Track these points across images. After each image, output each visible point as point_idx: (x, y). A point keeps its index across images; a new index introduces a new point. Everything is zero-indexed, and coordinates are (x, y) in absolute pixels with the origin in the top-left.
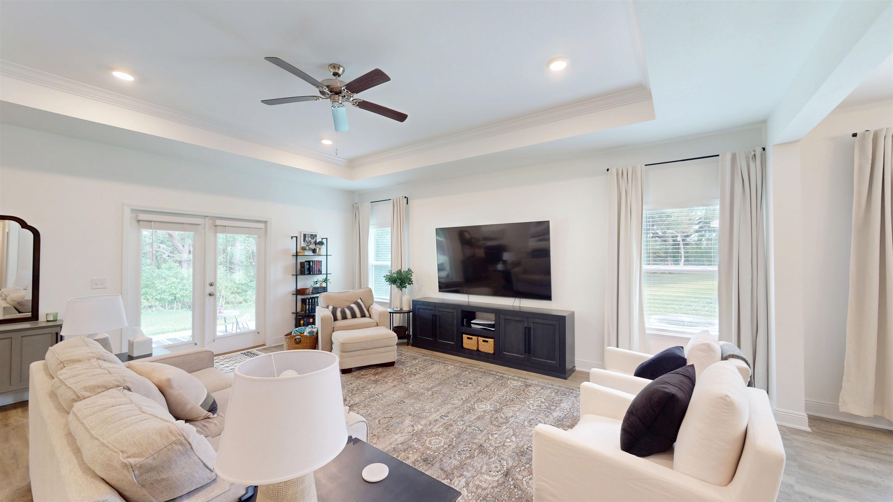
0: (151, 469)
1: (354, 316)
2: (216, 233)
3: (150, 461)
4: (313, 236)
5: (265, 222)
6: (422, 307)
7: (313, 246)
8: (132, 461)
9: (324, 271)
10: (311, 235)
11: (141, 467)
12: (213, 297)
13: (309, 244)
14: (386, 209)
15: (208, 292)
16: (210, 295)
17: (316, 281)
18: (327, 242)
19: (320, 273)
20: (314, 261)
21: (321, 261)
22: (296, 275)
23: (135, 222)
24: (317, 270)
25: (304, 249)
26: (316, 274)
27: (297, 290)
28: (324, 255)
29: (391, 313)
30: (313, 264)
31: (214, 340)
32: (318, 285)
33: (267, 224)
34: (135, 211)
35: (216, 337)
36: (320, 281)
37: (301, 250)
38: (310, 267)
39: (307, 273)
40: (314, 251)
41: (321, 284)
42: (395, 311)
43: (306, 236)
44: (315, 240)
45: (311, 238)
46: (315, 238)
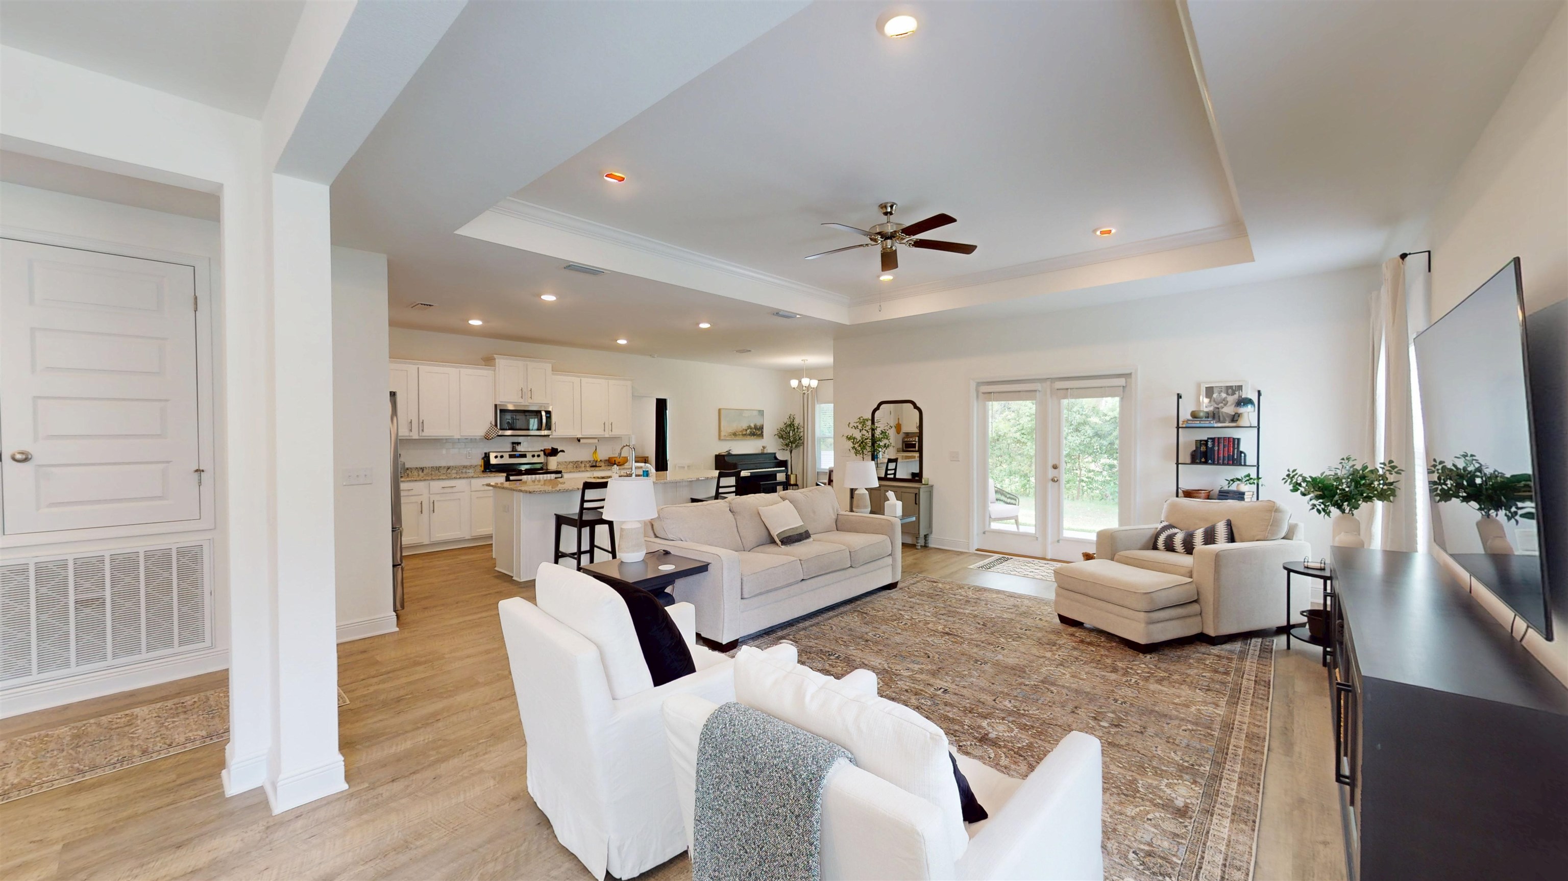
2: (1059, 399)
4: (1232, 390)
5: (1127, 376)
7: (1229, 410)
9: (1251, 459)
10: (1227, 387)
12: (1057, 482)
13: (1221, 405)
15: (1050, 477)
16: (1053, 480)
17: (1232, 478)
18: (1261, 397)
19: (1233, 462)
20: (1219, 438)
21: (1239, 440)
22: (1178, 464)
23: (981, 395)
24: (1224, 457)
25: (1194, 415)
26: (1224, 464)
27: (1180, 491)
28: (1251, 427)
29: (1289, 571)
30: (1213, 445)
31: (1058, 541)
32: (1234, 487)
33: (1131, 378)
34: (979, 384)
35: (1061, 538)
36: (1238, 480)
37: (1190, 418)
38: (1208, 450)
39: (1200, 460)
40: (1235, 418)
41: (1238, 485)
42: (1307, 568)
43: (1215, 390)
44: (1239, 396)
45: (1228, 394)
46: (1237, 393)
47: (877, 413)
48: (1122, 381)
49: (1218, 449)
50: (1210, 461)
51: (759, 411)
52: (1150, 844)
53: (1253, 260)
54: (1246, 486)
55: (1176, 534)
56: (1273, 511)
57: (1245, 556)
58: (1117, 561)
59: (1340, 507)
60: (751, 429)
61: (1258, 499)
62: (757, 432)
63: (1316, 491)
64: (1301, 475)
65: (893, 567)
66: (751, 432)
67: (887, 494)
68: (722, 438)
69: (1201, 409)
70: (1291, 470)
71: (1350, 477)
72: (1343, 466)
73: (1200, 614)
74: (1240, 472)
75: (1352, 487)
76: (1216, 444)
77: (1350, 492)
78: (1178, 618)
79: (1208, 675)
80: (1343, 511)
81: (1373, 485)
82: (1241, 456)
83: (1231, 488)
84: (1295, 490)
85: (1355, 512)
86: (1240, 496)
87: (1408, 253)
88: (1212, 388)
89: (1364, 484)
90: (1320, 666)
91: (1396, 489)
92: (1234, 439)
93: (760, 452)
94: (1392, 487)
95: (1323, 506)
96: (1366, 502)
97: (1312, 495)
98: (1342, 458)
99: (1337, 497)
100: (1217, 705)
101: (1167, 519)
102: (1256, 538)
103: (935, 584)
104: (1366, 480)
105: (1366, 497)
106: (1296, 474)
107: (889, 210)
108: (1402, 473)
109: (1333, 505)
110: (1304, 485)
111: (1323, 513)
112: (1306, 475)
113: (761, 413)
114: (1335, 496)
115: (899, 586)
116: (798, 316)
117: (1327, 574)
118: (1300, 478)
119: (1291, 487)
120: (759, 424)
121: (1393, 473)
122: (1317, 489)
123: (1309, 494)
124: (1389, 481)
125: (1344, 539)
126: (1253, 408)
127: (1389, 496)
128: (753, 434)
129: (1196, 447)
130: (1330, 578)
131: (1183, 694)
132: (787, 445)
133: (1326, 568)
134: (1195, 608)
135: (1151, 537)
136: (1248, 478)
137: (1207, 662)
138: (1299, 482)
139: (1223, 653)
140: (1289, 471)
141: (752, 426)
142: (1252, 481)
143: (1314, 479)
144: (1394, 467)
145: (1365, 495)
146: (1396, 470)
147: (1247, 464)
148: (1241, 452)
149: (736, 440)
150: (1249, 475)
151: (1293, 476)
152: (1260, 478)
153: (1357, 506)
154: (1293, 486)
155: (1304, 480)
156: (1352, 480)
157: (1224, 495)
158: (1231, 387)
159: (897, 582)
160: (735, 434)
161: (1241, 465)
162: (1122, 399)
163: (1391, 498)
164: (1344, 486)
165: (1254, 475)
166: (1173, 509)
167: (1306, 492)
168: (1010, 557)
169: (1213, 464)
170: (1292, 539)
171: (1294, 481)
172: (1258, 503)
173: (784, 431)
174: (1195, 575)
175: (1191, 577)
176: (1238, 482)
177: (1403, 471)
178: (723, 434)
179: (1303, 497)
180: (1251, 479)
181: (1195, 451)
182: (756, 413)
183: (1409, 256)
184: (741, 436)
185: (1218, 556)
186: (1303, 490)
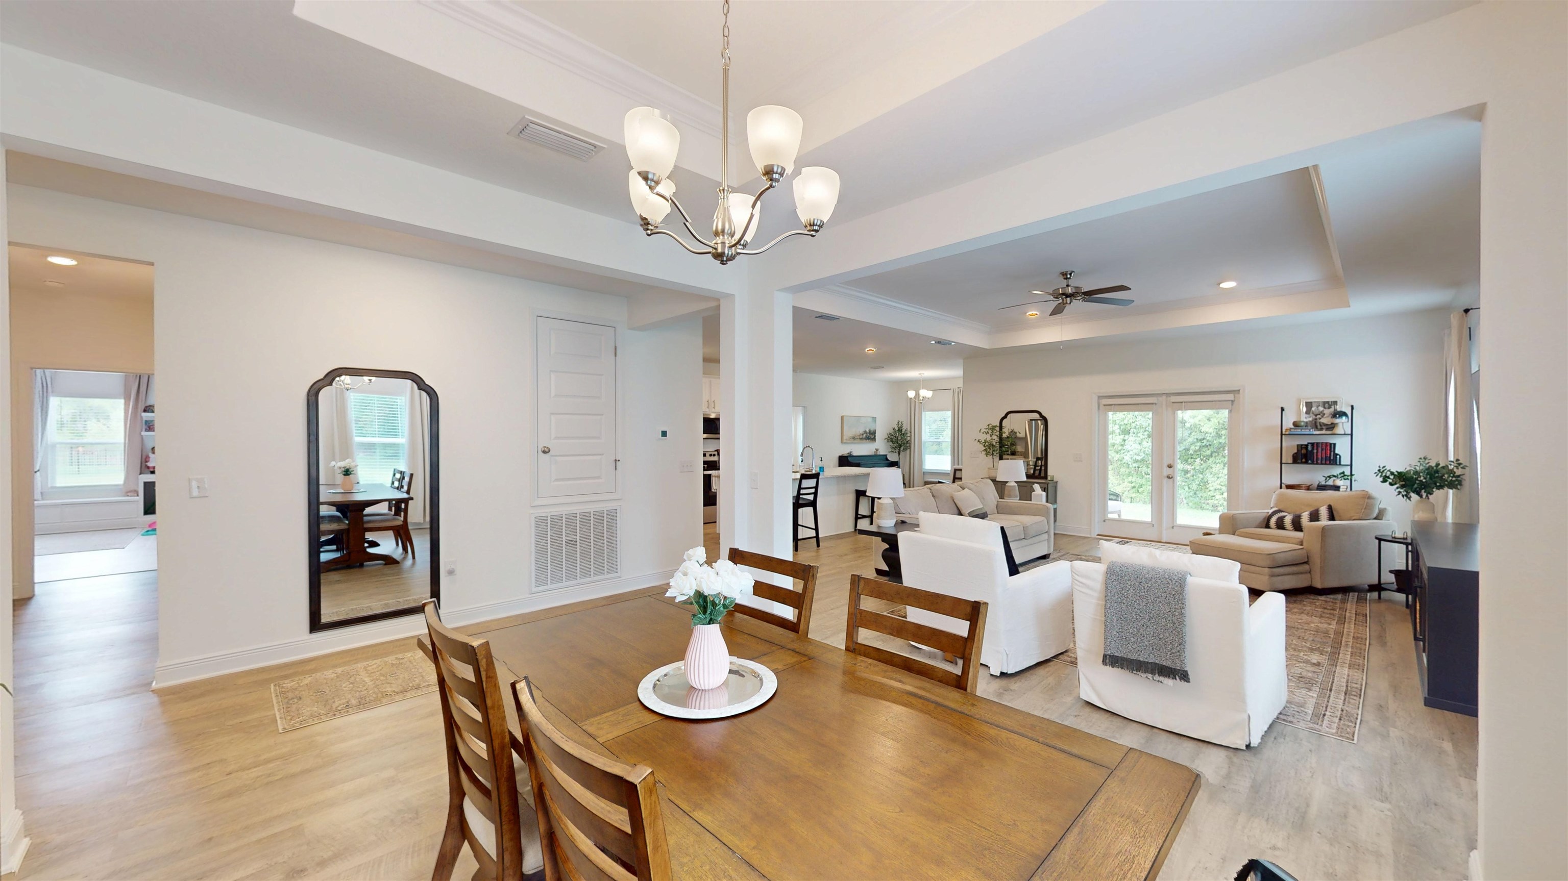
2: (1174, 410)
4: (1328, 404)
5: (1235, 392)
7: (1326, 420)
9: (1345, 460)
10: (1324, 402)
12: (1172, 480)
13: (1319, 416)
16: (1168, 478)
17: (1328, 475)
18: (1354, 411)
19: (1330, 462)
20: (1317, 443)
21: (1335, 445)
22: (1281, 463)
23: (1102, 407)
24: (1322, 458)
25: (1296, 425)
26: (1322, 464)
27: (1283, 485)
28: (1345, 434)
29: (1380, 540)
30: (1313, 449)
31: (1173, 527)
32: (1330, 482)
33: (1239, 393)
34: (1100, 397)
35: (1175, 524)
36: (1334, 476)
37: (1292, 427)
38: (1308, 453)
39: (1301, 461)
40: (1332, 427)
41: (1334, 480)
42: (1395, 538)
43: (1313, 404)
44: (1335, 410)
45: (1325, 408)
46: (1333, 407)
47: (1005, 421)
48: (1230, 397)
49: (1317, 452)
50: (1310, 462)
51: (873, 417)
52: (1301, 674)
53: (1349, 306)
54: (1341, 481)
55: (1284, 517)
56: (1367, 498)
57: (1343, 529)
58: (1238, 535)
59: (1419, 494)
60: (866, 433)
61: (1351, 489)
62: (870, 436)
63: (1402, 481)
64: (1389, 471)
65: (1048, 540)
66: (866, 436)
67: (1033, 486)
68: (844, 441)
69: (1302, 420)
70: (1381, 467)
71: (1426, 471)
72: (1421, 464)
73: (1310, 572)
74: (1336, 471)
75: (1428, 479)
76: (1315, 447)
77: (1426, 482)
78: (1293, 574)
79: (1320, 610)
80: (1421, 496)
81: (1444, 477)
82: (1336, 457)
83: (1327, 483)
84: (1384, 481)
85: (1430, 497)
86: (1337, 488)
87: (1470, 308)
88: (1311, 403)
89: (1437, 477)
90: (1404, 608)
91: (1463, 481)
92: (1331, 444)
93: (873, 454)
94: (1459, 479)
95: (1405, 493)
96: (1439, 489)
97: (1398, 485)
98: (1420, 457)
99: (1416, 486)
100: (1330, 624)
101: (1276, 505)
102: (1353, 518)
103: (1079, 557)
104: (1438, 473)
105: (1439, 486)
106: (1386, 469)
107: (1069, 276)
108: (1466, 468)
109: (1414, 492)
110: (1392, 477)
111: (1405, 498)
112: (1394, 470)
113: (874, 419)
114: (1414, 485)
115: (1051, 557)
116: (953, 344)
117: (1409, 541)
118: (1389, 473)
119: (1381, 479)
120: (872, 429)
121: (1460, 468)
122: (1402, 480)
123: (1396, 484)
124: (1457, 474)
125: (1421, 516)
126: (1347, 419)
127: (1457, 485)
128: (868, 438)
129: (1298, 450)
130: (1410, 544)
131: (1303, 618)
132: (895, 448)
133: (1408, 538)
134: (1306, 567)
135: (1264, 519)
136: (1342, 475)
137: (1317, 604)
138: (1387, 475)
139: (1328, 600)
140: (1379, 467)
141: (868, 431)
142: (1346, 477)
143: (1400, 473)
144: (1460, 464)
145: (1438, 484)
146: (1462, 466)
147: (1342, 463)
148: (1337, 454)
149: (855, 443)
150: (1343, 473)
151: (1383, 471)
152: (1354, 475)
153: (1432, 492)
154: (1383, 479)
155: (1392, 473)
156: (1427, 474)
157: (1321, 488)
158: (1328, 402)
159: (1050, 554)
160: (854, 438)
161: (1337, 464)
162: (1230, 412)
163: (1459, 487)
164: (1422, 478)
165: (1348, 472)
166: (1280, 498)
167: (1393, 483)
168: (1129, 540)
169: (1313, 463)
170: (1381, 519)
171: (1384, 474)
172: (1351, 492)
173: (892, 435)
174: (1305, 544)
175: (1302, 545)
176: (1334, 478)
177: (1467, 466)
178: (845, 438)
179: (1391, 487)
180: (1345, 475)
181: (1296, 453)
182: (870, 420)
183: (1471, 311)
184: (859, 440)
185: (1324, 529)
186: (1391, 481)
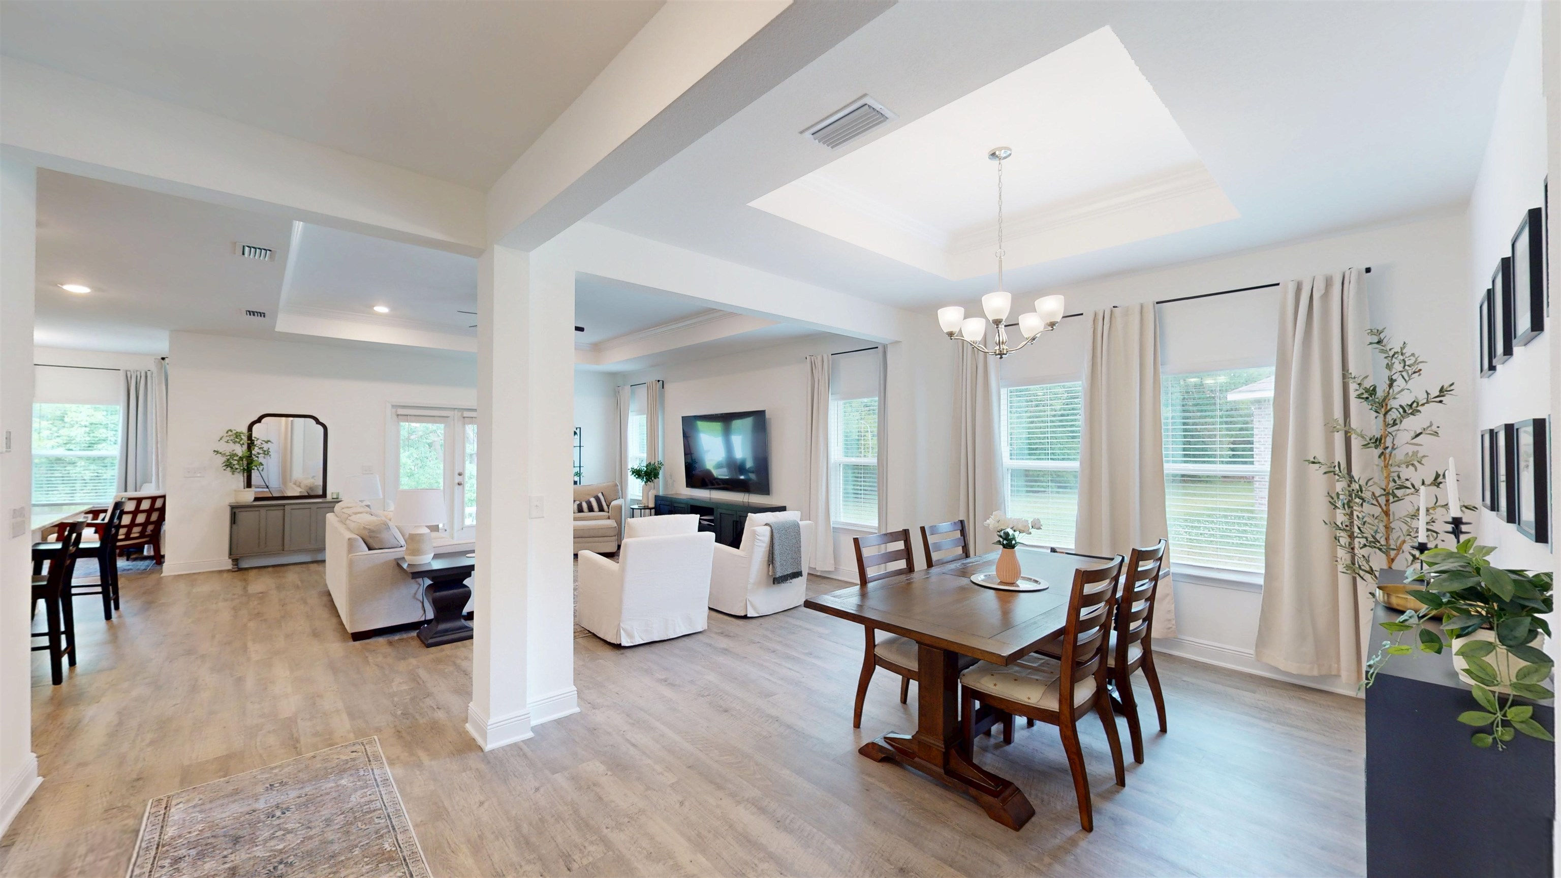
0: (373, 531)
1: (591, 509)
2: (464, 424)
3: (373, 528)
6: (663, 502)
8: (367, 527)
11: (369, 529)
12: (461, 486)
14: (642, 392)
15: (457, 482)
16: (459, 484)
23: (396, 416)
29: (634, 509)
34: (395, 408)
47: (257, 426)
53: (599, 365)
183: (660, 381)
